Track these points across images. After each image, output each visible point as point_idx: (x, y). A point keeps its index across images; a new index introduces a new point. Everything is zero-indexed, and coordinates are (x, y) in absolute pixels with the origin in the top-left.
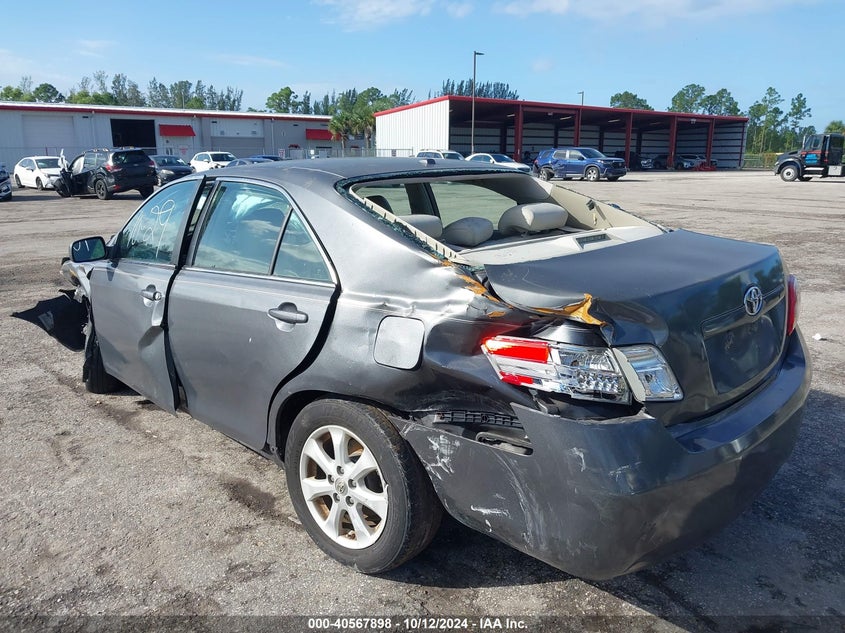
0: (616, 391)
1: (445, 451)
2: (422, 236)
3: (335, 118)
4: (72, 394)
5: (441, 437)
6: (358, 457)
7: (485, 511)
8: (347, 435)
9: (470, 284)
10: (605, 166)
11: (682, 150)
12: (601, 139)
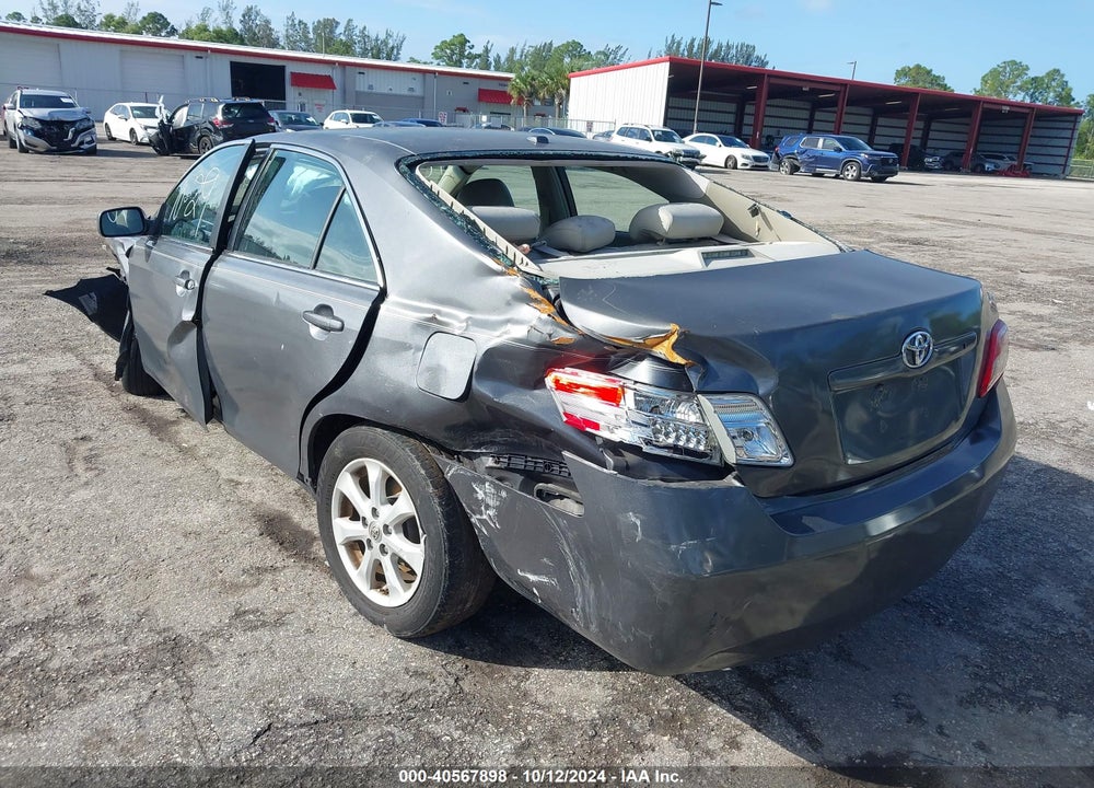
0: (702, 448)
1: (491, 503)
2: (491, 234)
3: (518, 77)
4: (108, 393)
5: (487, 484)
6: (396, 499)
7: (532, 578)
8: (384, 472)
9: (536, 300)
10: (870, 162)
11: (987, 147)
12: (873, 126)
